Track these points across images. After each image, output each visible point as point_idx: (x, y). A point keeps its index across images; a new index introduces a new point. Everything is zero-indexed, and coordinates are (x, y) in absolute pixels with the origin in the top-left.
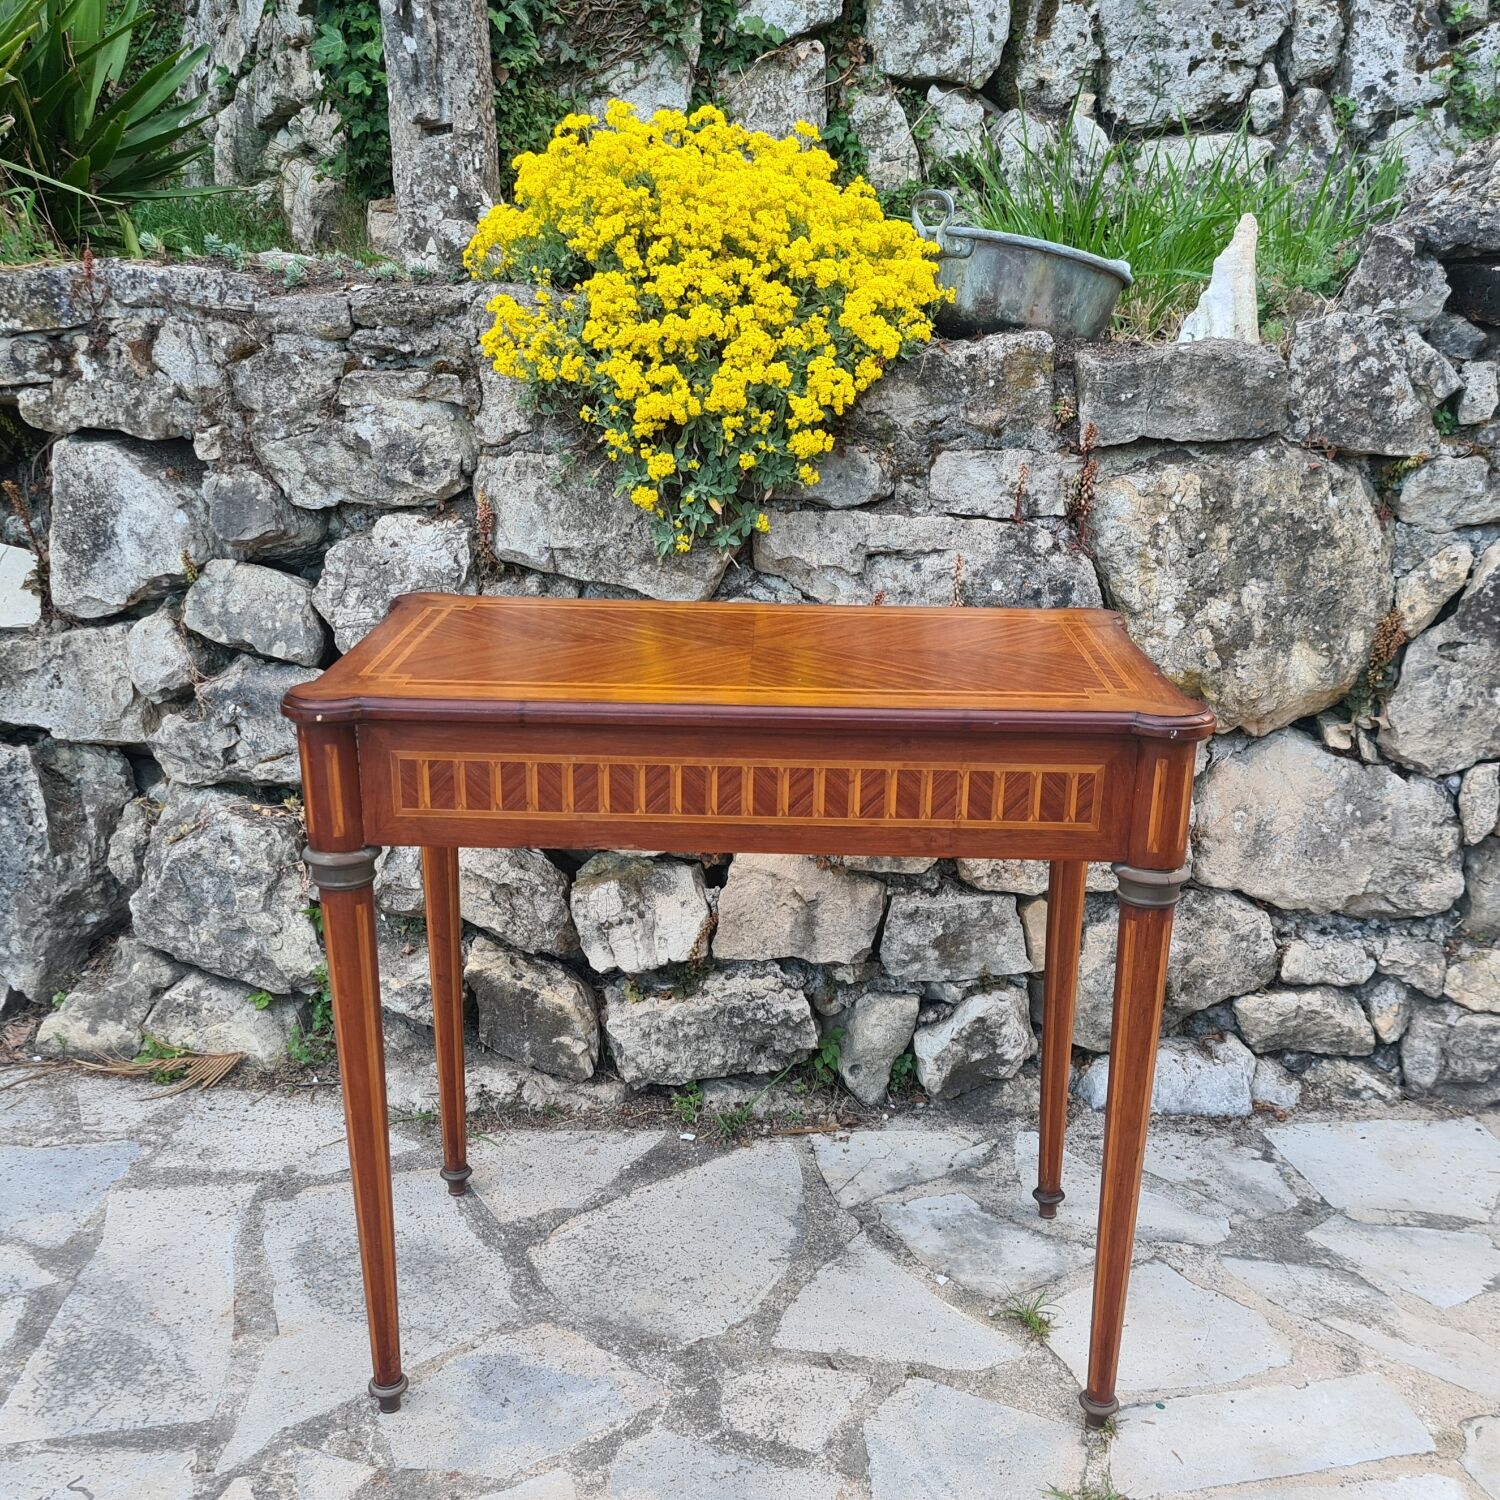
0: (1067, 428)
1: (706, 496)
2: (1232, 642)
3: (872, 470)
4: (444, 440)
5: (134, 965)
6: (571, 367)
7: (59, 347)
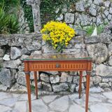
0: (84, 42)
1: (59, 48)
2: (97, 57)
3: (71, 46)
4: (40, 45)
5: (17, 85)
6: (49, 39)
7: (11, 40)
